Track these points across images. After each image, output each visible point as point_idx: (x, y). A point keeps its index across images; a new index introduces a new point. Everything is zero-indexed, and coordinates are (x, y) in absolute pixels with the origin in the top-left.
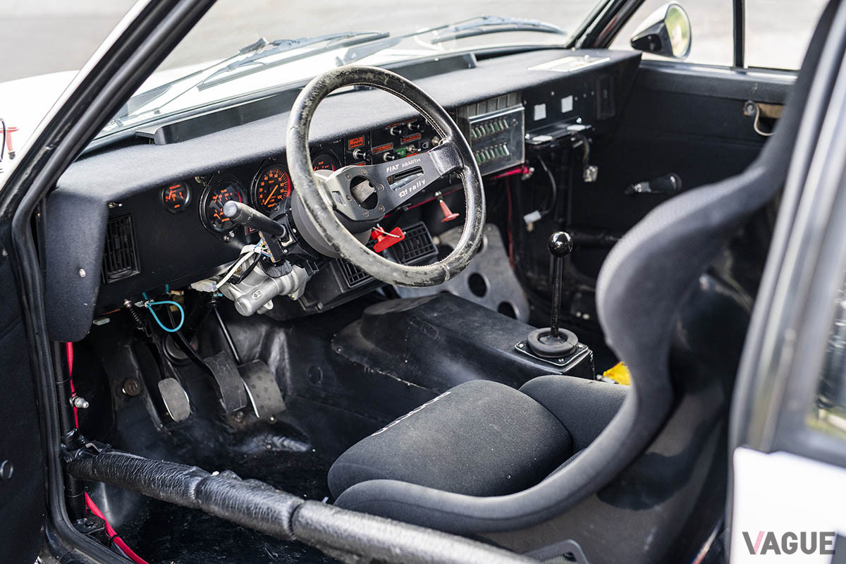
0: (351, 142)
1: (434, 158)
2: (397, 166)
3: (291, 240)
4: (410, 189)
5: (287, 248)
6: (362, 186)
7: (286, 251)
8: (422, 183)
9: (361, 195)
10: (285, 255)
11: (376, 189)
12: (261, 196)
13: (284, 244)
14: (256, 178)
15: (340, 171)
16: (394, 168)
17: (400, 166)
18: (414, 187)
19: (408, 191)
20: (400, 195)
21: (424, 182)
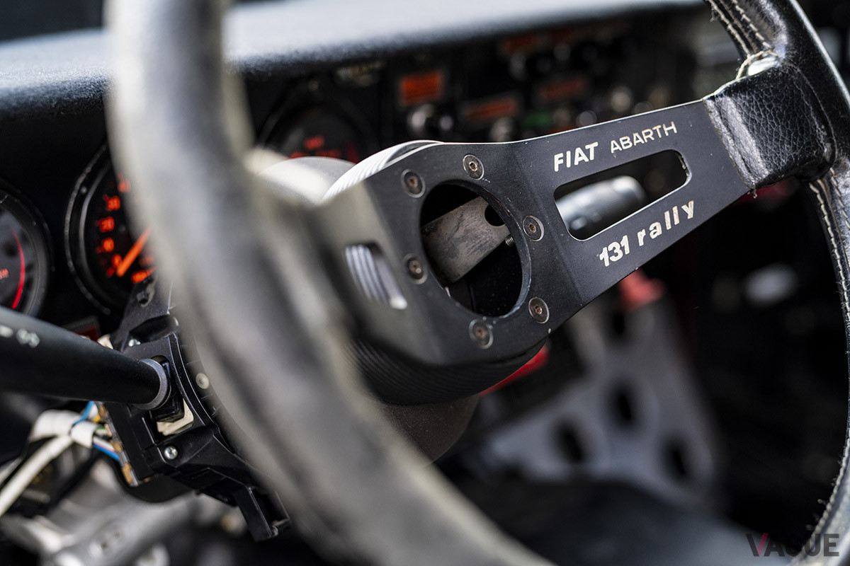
0: (404, 85)
1: (726, 122)
2: (591, 147)
3: (189, 417)
4: (641, 235)
5: (177, 441)
6: (461, 220)
7: (170, 453)
8: (682, 214)
9: (453, 252)
10: (168, 468)
11: (513, 231)
12: (108, 245)
13: (166, 428)
14: (87, 184)
15: (377, 162)
16: (580, 156)
17: (602, 151)
18: (656, 230)
19: (633, 241)
20: (604, 255)
21: (689, 210)
